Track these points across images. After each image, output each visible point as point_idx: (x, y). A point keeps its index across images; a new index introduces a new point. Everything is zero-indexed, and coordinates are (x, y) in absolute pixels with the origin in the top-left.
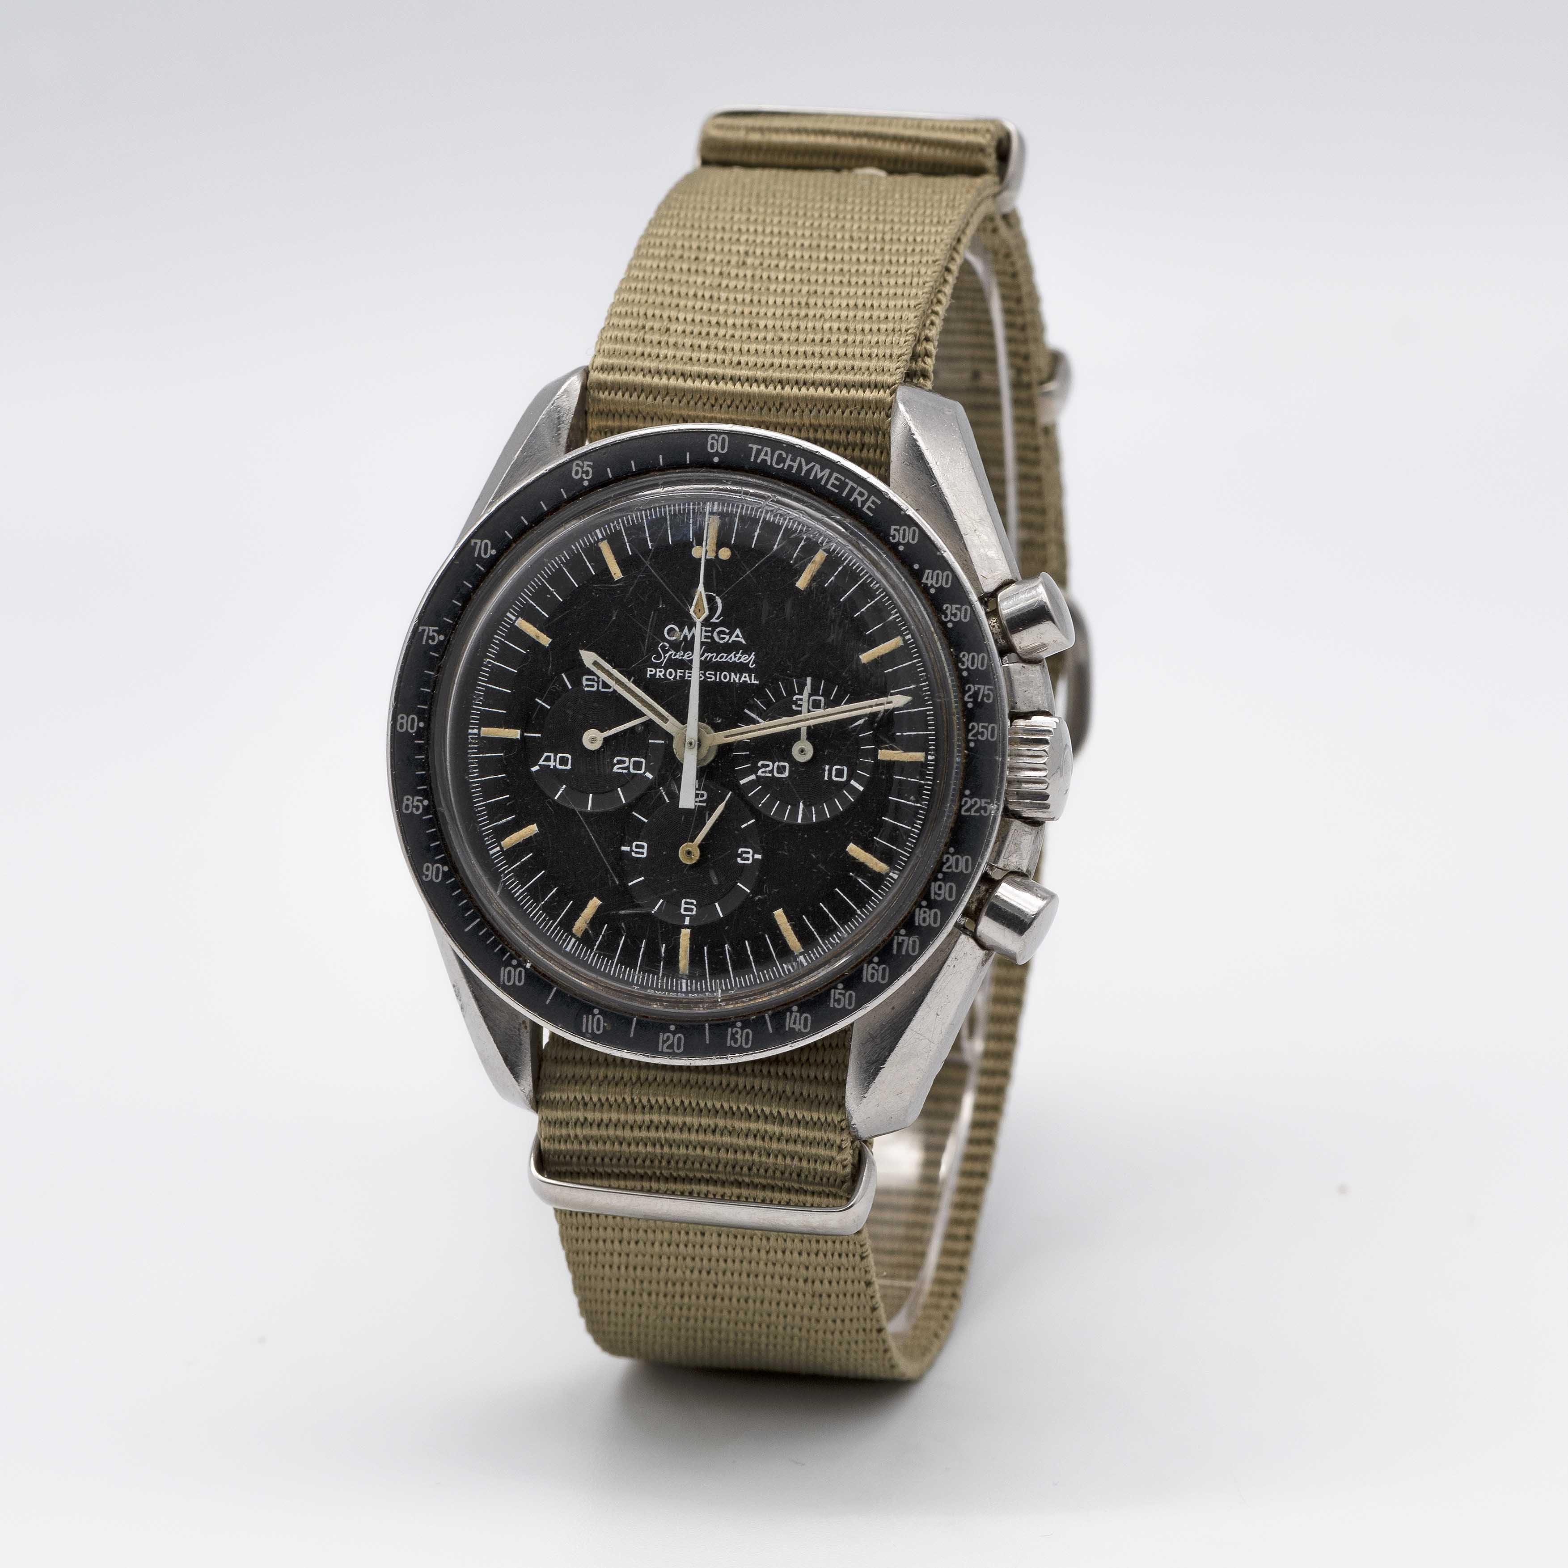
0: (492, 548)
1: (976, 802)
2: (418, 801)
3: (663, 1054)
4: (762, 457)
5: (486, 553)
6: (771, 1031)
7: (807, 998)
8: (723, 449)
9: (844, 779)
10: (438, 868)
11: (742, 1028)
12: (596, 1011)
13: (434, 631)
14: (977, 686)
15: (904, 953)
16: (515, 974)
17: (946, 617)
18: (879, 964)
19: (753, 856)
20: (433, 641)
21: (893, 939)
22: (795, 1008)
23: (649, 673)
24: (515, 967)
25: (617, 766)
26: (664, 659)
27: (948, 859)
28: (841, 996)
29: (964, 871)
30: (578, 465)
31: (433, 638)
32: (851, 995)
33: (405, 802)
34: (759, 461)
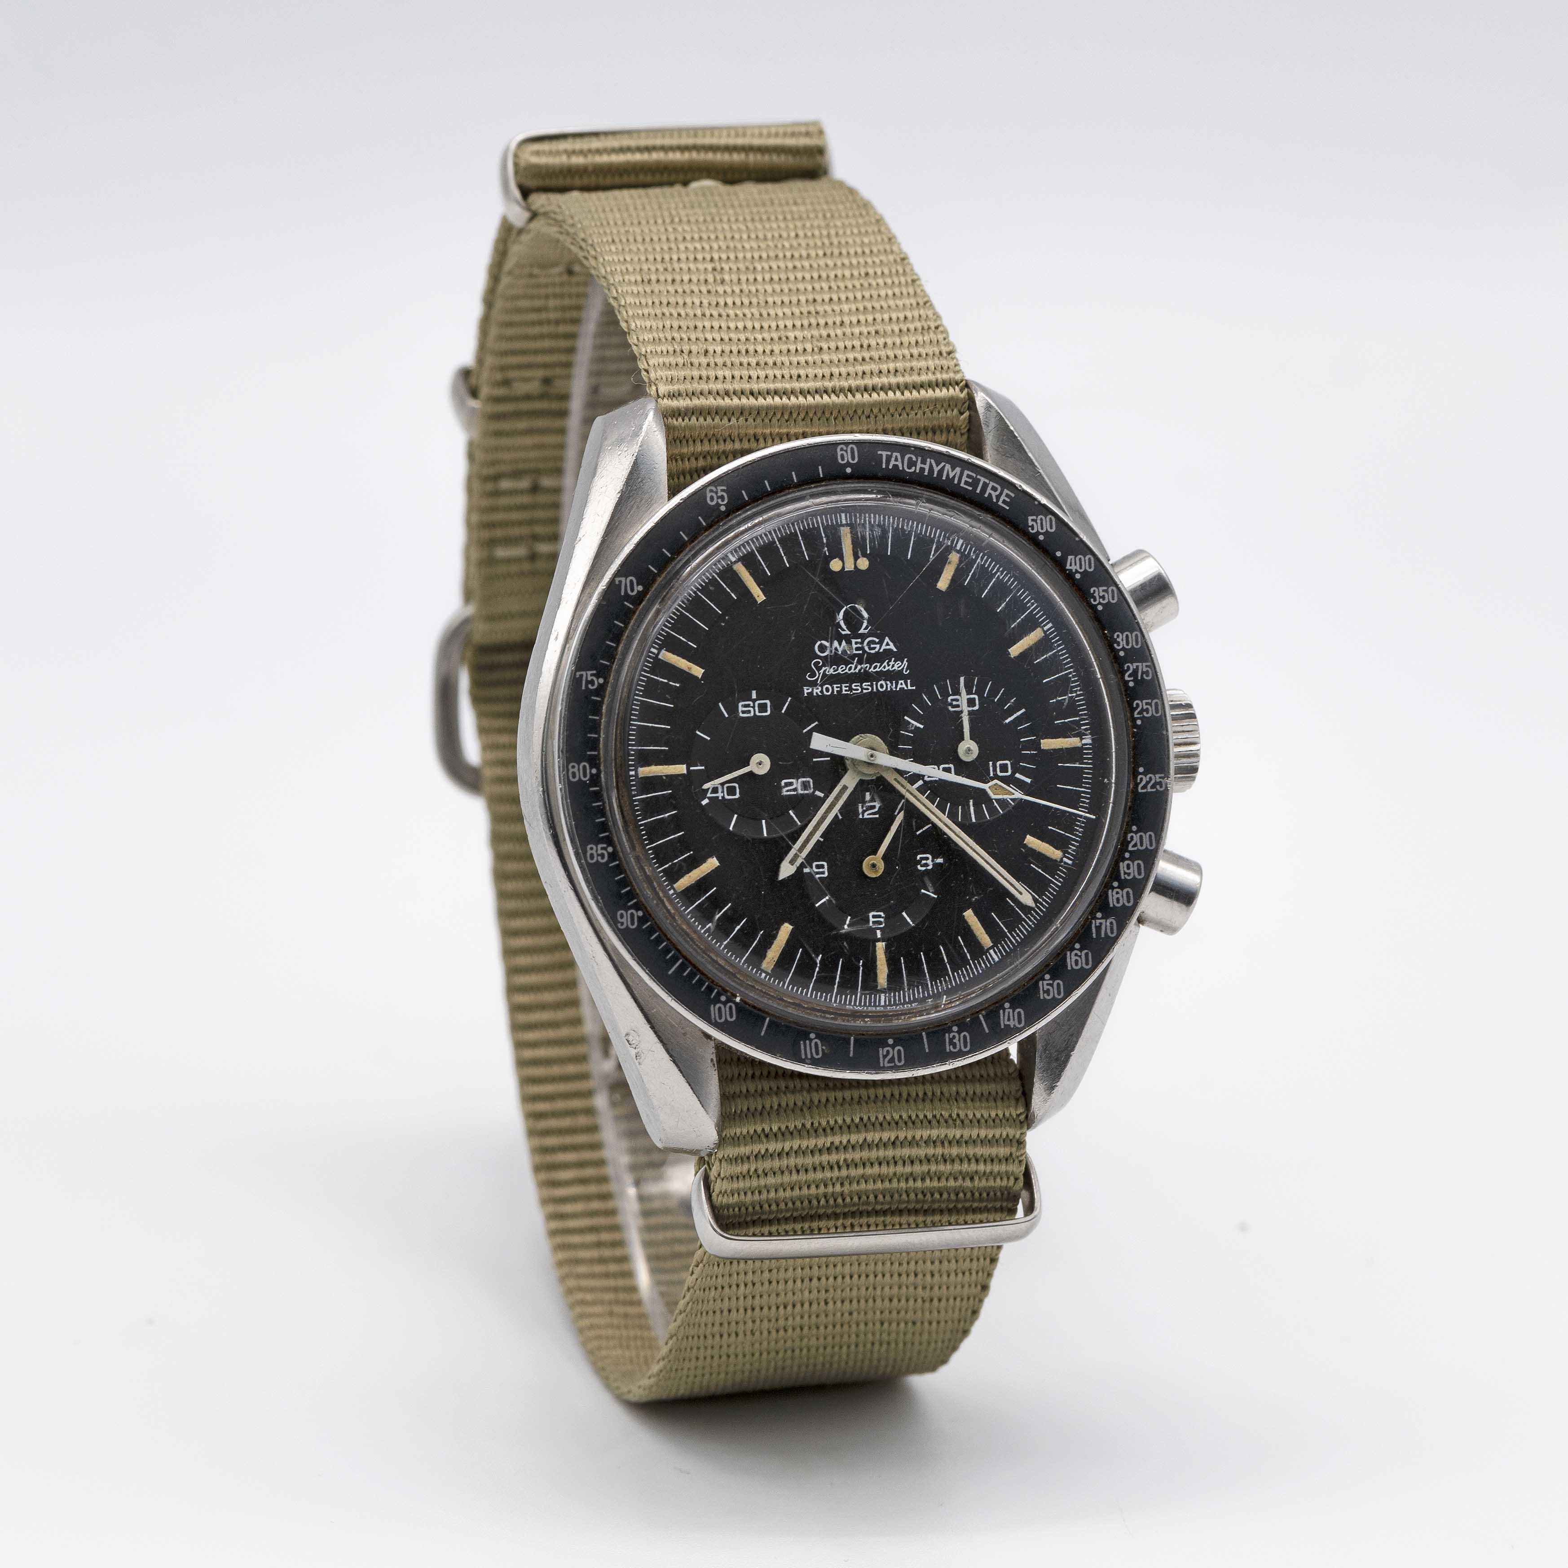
0: (638, 584)
1: (1151, 779)
2: (602, 848)
3: (885, 1069)
4: (893, 462)
5: (632, 590)
6: (987, 1031)
7: (1016, 993)
8: (853, 459)
9: (1009, 773)
10: (632, 914)
11: (959, 1032)
12: (812, 1036)
13: (592, 675)
14: (1135, 665)
15: (1103, 936)
16: (725, 1010)
17: (1095, 600)
18: (1081, 950)
19: (933, 861)
20: (593, 685)
21: (1091, 923)
22: (1007, 1005)
23: (806, 691)
24: (725, 1003)
25: (785, 790)
26: (819, 675)
27: (1132, 837)
28: (1049, 987)
29: (1149, 847)
30: (711, 491)
31: (592, 682)
32: (1058, 984)
33: (589, 852)
34: (890, 467)
